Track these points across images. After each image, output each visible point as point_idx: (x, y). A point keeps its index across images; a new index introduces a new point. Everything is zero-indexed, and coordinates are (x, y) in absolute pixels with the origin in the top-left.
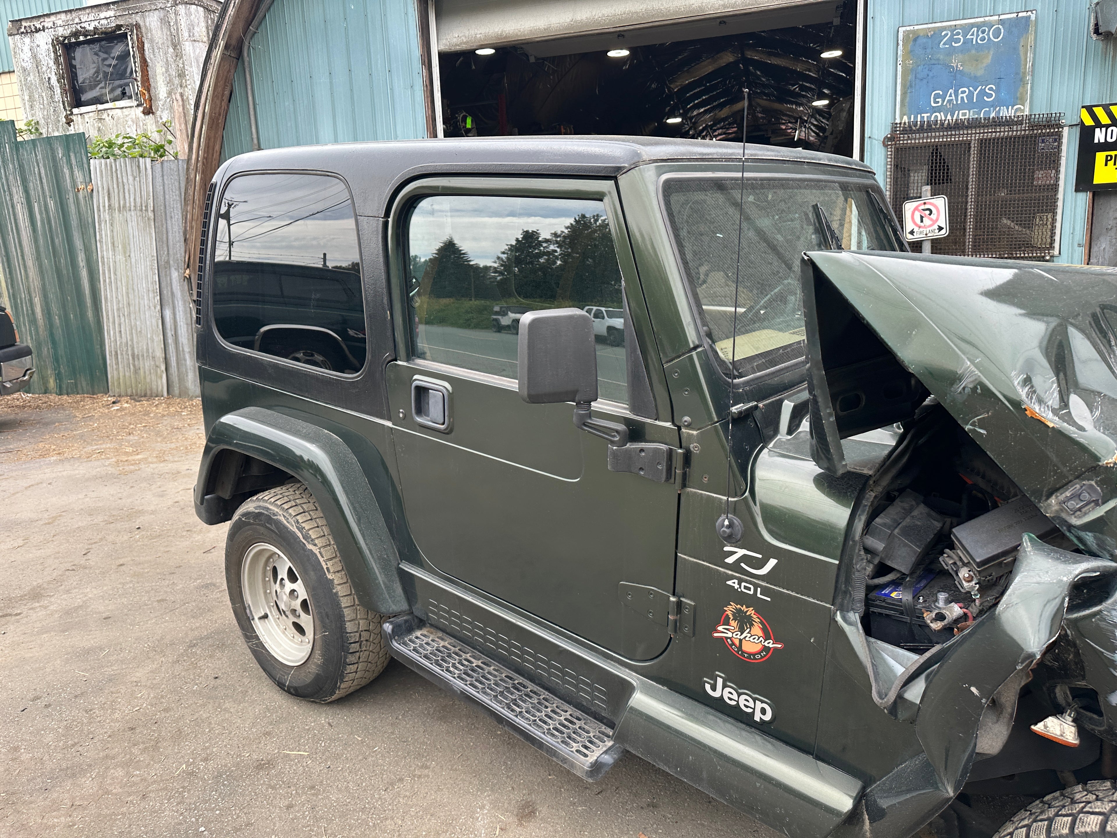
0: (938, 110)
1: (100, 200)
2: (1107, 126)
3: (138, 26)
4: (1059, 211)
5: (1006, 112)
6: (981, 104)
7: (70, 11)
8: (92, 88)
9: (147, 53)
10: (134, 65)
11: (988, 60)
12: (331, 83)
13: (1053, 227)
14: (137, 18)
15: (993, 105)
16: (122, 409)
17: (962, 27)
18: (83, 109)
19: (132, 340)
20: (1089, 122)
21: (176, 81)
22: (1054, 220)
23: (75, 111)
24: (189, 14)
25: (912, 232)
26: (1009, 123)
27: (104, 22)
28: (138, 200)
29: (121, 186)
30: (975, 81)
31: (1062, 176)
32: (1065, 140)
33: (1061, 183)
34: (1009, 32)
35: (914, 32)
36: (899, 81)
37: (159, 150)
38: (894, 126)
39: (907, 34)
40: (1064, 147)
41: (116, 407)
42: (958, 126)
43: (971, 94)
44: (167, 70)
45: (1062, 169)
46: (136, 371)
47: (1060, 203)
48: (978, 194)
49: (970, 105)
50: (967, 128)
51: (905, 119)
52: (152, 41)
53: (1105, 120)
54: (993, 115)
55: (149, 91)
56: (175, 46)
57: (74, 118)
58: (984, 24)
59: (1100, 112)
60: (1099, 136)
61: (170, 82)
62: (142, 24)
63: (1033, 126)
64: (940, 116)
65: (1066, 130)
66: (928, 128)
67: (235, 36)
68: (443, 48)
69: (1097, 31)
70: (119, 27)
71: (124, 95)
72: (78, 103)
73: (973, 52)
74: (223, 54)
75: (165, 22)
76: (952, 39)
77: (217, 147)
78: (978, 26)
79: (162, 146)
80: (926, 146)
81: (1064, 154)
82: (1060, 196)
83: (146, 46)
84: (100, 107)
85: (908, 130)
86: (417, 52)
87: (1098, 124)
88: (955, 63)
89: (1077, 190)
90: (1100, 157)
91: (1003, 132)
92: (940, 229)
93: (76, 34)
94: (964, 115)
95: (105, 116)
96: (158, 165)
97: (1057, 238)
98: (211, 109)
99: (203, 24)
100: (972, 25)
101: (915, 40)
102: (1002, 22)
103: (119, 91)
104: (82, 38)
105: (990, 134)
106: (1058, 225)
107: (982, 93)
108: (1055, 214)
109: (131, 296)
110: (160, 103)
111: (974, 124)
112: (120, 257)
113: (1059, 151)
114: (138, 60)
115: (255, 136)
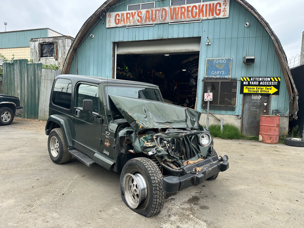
0: (213, 75)
1: (43, 77)
2: (246, 81)
3: (57, 42)
4: (237, 98)
5: (227, 77)
6: (221, 75)
7: (43, 38)
8: (45, 54)
9: (58, 48)
10: (55, 50)
11: (223, 66)
12: (94, 58)
13: (236, 101)
14: (57, 41)
15: (224, 75)
16: (40, 122)
17: (218, 59)
18: (43, 58)
19: (45, 108)
20: (242, 80)
21: (63, 54)
22: (236, 99)
23: (41, 58)
24: (68, 41)
25: (206, 99)
26: (227, 79)
27: (50, 41)
28: (51, 78)
29: (48, 75)
30: (220, 70)
31: (237, 90)
32: (238, 83)
33: (237, 92)
34: (227, 61)
35: (209, 59)
36: (206, 69)
37: (57, 68)
38: (204, 78)
39: (207, 60)
40: (238, 85)
41: (39, 122)
42: (217, 79)
43: (219, 73)
44: (62, 52)
45: (237, 89)
46: (45, 114)
47: (237, 96)
48: (220, 93)
49: (219, 75)
50: (218, 79)
51: (206, 76)
52: (59, 45)
53: (246, 80)
54: (224, 77)
55: (57, 56)
56: (64, 47)
57: (41, 59)
58: (222, 59)
59: (245, 78)
60: (244, 83)
61: (62, 54)
62: (58, 42)
63: (231, 80)
64: (213, 76)
65: (238, 81)
66: (211, 79)
67: (75, 47)
68: (118, 53)
69: (244, 63)
70: (53, 42)
71: (52, 56)
72: (42, 57)
73: (220, 64)
74: (72, 50)
75: (63, 42)
76: (216, 61)
77: (69, 69)
78: (221, 59)
79: (58, 67)
80: (211, 82)
81: (238, 86)
82: (237, 94)
83: (58, 46)
84: (46, 58)
85: (207, 78)
86: (112, 54)
87: (244, 81)
88: (217, 66)
89: (240, 94)
90: (245, 87)
91: (226, 81)
92: (211, 99)
93: (44, 43)
94: (218, 77)
95: (47, 60)
96: (56, 71)
97: (236, 103)
98: (68, 62)
99: (71, 43)
100: (220, 59)
101: (209, 61)
102: (226, 59)
103: (51, 55)
104: (45, 43)
105: (223, 81)
106: (236, 100)
107: (222, 73)
108: (236, 98)
109: (46, 98)
110: (59, 58)
111: (220, 79)
112: (45, 90)
113: (237, 85)
114: (56, 49)
115: (77, 67)
